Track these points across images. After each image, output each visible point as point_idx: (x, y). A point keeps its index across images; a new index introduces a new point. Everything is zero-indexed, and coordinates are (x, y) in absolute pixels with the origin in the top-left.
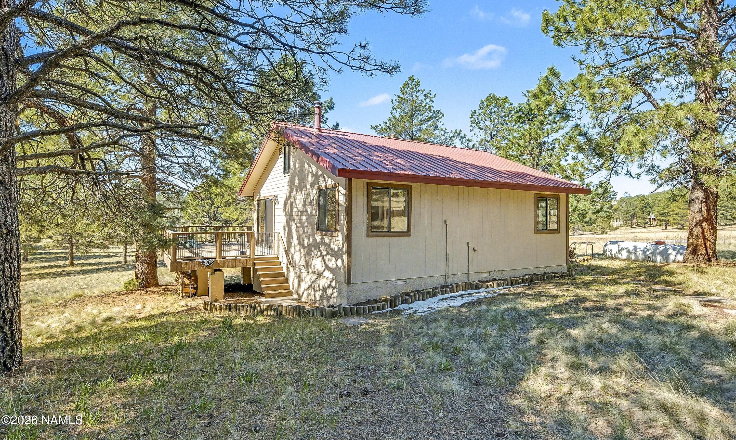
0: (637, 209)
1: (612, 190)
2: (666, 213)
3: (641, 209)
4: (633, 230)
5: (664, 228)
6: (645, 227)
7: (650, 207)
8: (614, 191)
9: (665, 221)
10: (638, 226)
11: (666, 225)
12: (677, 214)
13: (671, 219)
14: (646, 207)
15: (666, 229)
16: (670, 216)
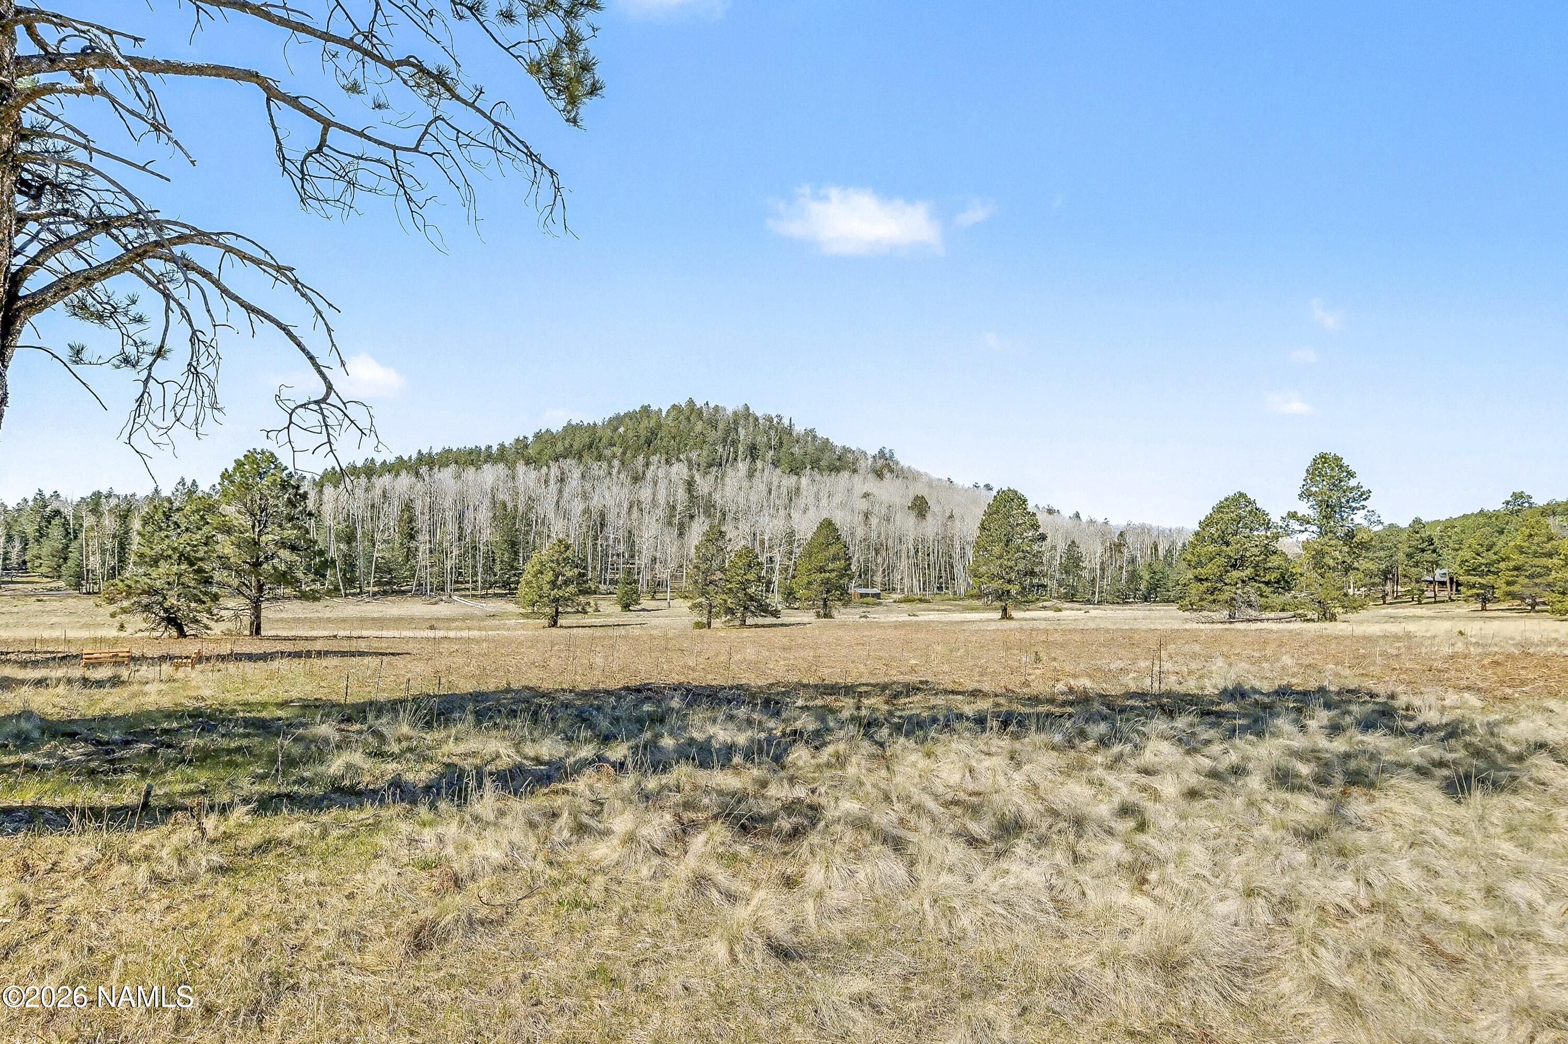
0: (1401, 556)
1: (1353, 483)
2: (1486, 565)
3: (1410, 556)
4: (1390, 611)
5: (1479, 606)
6: (1420, 603)
7: (1434, 551)
8: (1358, 487)
9: (1482, 586)
10: (1398, 600)
11: (1485, 600)
12: (1516, 568)
13: (1500, 583)
14: (1423, 551)
15: (1484, 609)
16: (1496, 573)
